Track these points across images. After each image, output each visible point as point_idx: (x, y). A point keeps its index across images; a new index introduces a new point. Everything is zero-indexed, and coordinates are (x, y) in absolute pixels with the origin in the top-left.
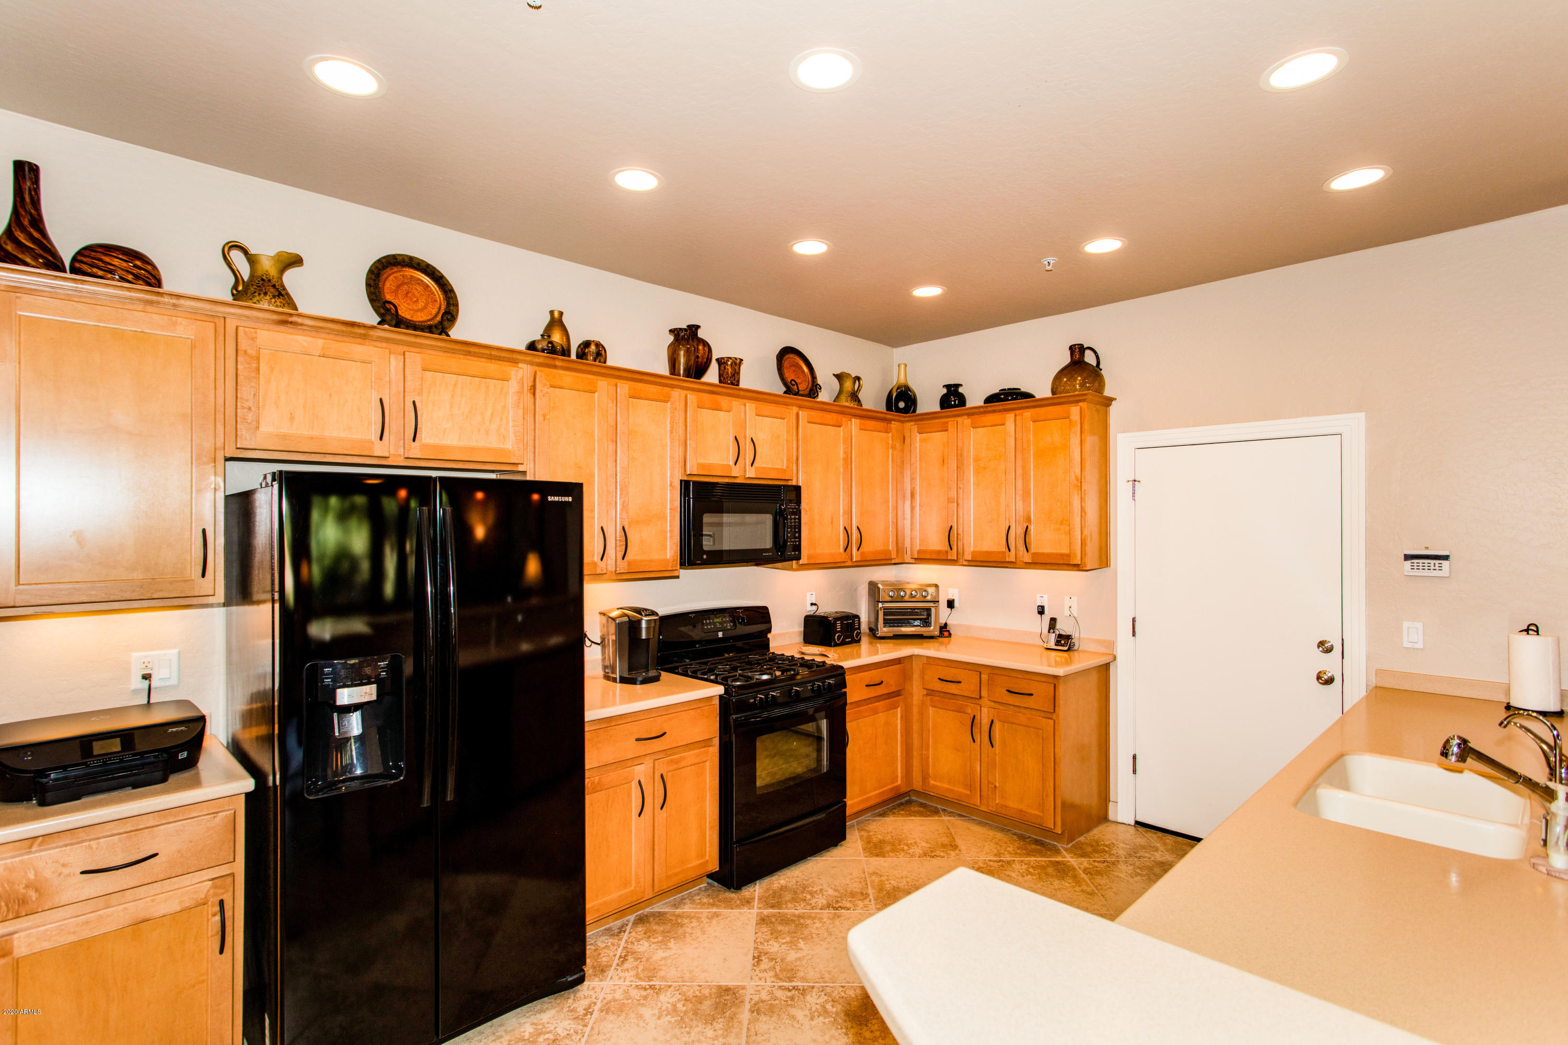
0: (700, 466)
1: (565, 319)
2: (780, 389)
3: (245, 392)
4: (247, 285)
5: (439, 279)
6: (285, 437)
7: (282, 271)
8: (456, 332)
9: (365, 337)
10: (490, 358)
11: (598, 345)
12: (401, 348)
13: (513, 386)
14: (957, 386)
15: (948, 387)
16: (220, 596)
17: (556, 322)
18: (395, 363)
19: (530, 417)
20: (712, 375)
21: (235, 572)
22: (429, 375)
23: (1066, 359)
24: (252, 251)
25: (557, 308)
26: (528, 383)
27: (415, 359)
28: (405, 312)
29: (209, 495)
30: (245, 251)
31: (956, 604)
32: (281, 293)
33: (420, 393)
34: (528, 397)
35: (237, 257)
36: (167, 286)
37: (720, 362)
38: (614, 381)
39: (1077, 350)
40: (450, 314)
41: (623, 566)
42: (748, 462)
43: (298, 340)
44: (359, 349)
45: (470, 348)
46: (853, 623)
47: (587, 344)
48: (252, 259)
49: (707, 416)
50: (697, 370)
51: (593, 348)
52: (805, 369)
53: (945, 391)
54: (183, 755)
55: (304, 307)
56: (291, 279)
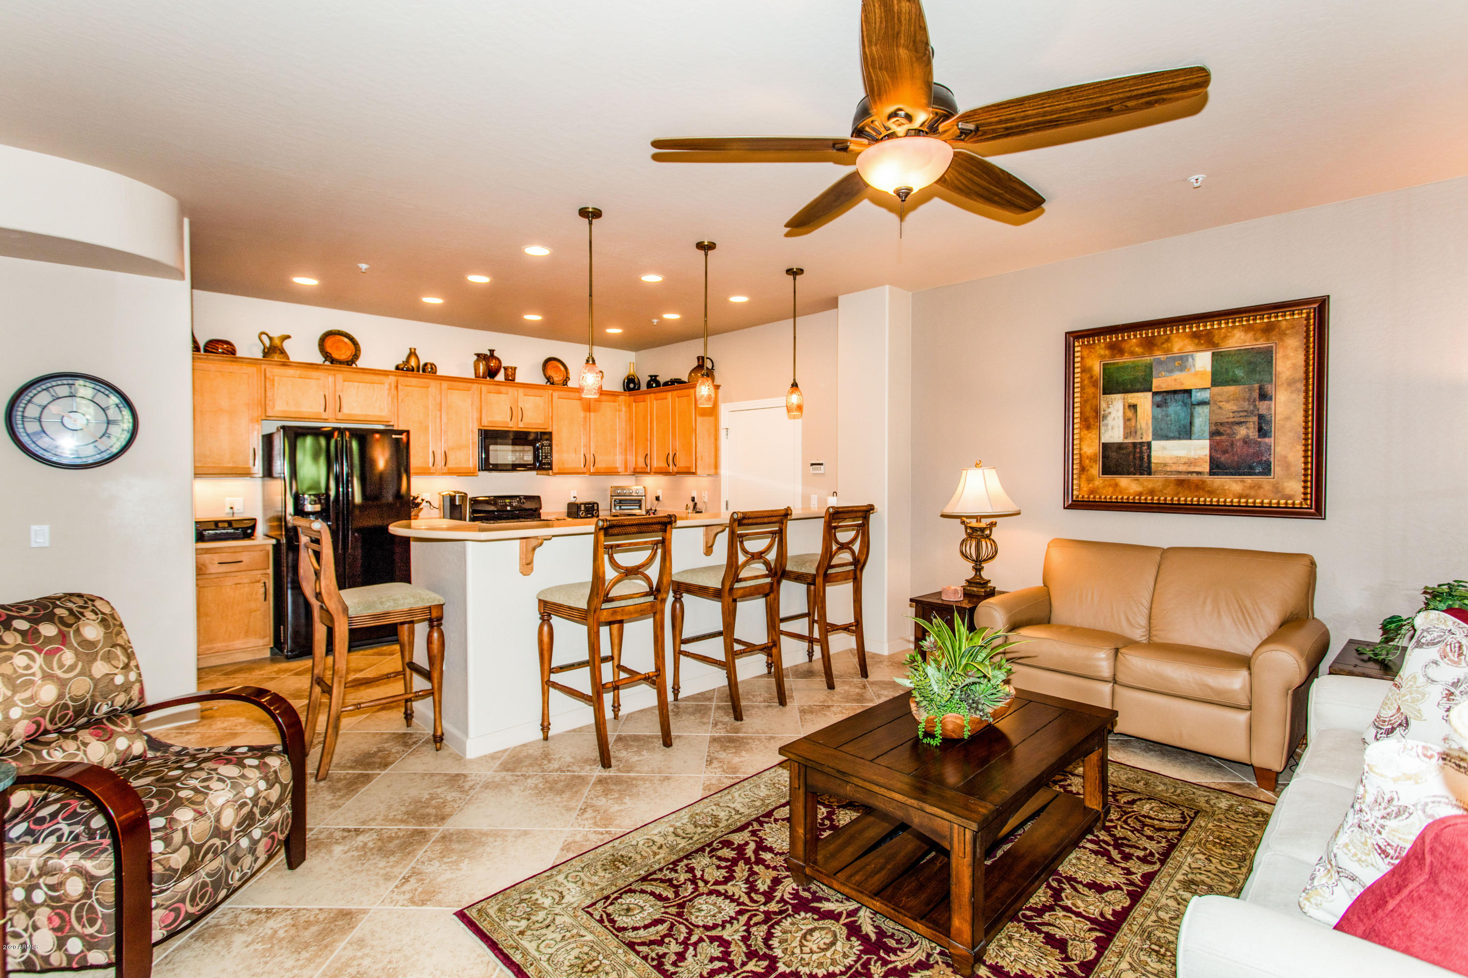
0: (489, 422)
1: (417, 352)
2: (542, 381)
3: (269, 394)
4: (269, 349)
5: (352, 339)
6: (285, 411)
7: (282, 342)
8: (361, 363)
9: (317, 369)
10: (375, 374)
11: (432, 364)
12: (333, 372)
13: (387, 386)
14: (656, 376)
15: (651, 376)
16: (261, 475)
17: (412, 353)
18: (331, 379)
19: (395, 401)
20: (501, 377)
21: (266, 467)
22: (346, 383)
23: (695, 364)
24: (271, 335)
25: (413, 347)
26: (393, 386)
27: (340, 377)
28: (335, 355)
29: (256, 433)
30: (267, 335)
31: (661, 498)
32: (283, 352)
33: (342, 391)
34: (394, 391)
35: (264, 337)
36: (238, 354)
37: (506, 369)
38: (439, 382)
39: (701, 359)
40: (356, 356)
41: (445, 470)
42: (520, 419)
43: (290, 371)
44: (315, 374)
45: (365, 371)
46: (593, 507)
47: (426, 365)
48: (271, 339)
49: (493, 397)
50: (492, 373)
51: (429, 366)
52: (562, 368)
53: (649, 379)
54: (249, 531)
55: (292, 359)
56: (286, 345)
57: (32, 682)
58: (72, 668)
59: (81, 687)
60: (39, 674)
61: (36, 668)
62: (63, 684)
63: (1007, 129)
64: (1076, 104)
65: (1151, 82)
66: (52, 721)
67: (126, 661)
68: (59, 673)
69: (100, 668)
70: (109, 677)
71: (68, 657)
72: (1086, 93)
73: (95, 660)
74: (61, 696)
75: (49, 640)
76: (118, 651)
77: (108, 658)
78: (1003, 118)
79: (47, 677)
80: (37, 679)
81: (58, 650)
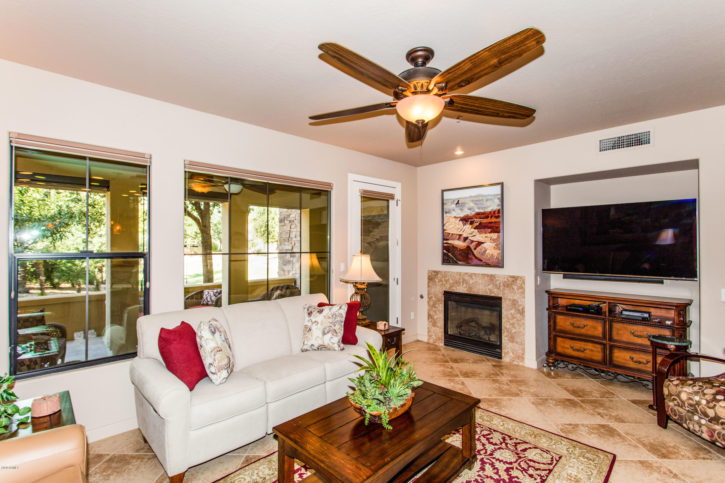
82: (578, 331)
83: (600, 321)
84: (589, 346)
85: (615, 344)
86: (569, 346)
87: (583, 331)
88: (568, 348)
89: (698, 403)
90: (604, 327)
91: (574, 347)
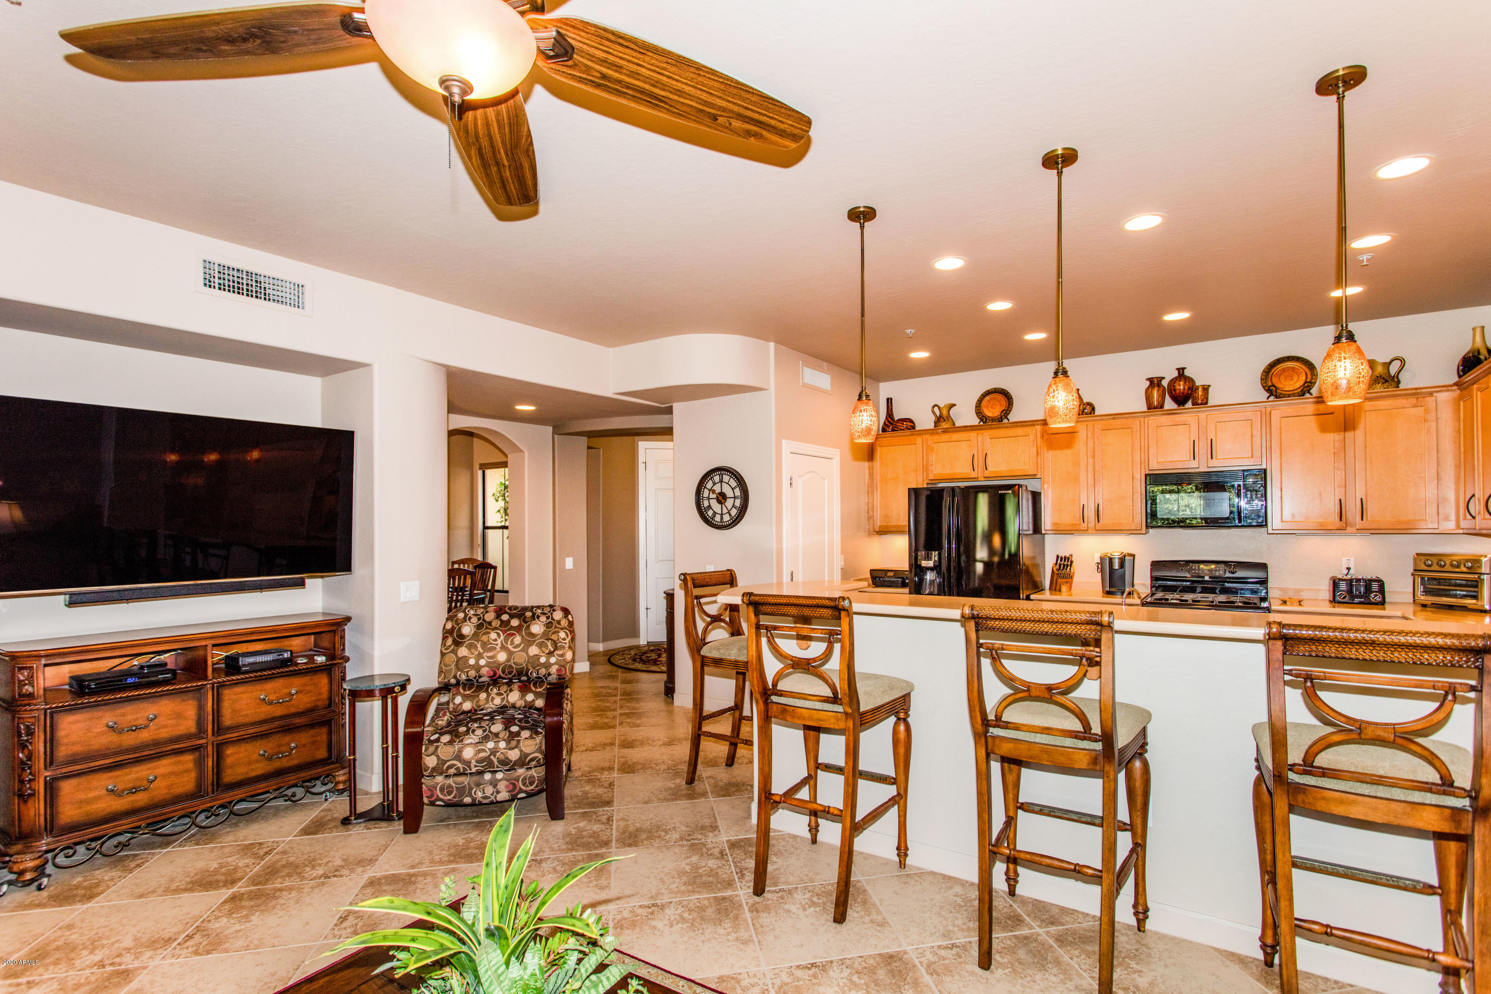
57: (495, 648)
58: (517, 646)
59: (520, 658)
60: (500, 645)
61: (499, 642)
62: (510, 654)
63: (604, 77)
64: (693, 91)
65: (767, 109)
66: (503, 672)
67: (552, 650)
68: (510, 647)
69: (534, 650)
70: (537, 657)
71: (518, 639)
72: (711, 83)
73: (532, 645)
74: (508, 660)
75: (512, 628)
76: (549, 644)
77: (541, 645)
78: (611, 58)
79: (503, 648)
80: (498, 647)
81: (513, 634)
82: (129, 740)
83: (191, 695)
84: (165, 766)
85: (227, 736)
86: (104, 792)
87: (145, 736)
88: (98, 798)
89: (494, 752)
90: (201, 708)
91: (121, 786)
